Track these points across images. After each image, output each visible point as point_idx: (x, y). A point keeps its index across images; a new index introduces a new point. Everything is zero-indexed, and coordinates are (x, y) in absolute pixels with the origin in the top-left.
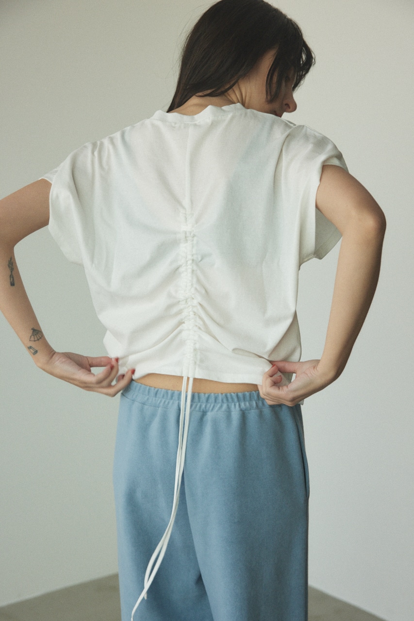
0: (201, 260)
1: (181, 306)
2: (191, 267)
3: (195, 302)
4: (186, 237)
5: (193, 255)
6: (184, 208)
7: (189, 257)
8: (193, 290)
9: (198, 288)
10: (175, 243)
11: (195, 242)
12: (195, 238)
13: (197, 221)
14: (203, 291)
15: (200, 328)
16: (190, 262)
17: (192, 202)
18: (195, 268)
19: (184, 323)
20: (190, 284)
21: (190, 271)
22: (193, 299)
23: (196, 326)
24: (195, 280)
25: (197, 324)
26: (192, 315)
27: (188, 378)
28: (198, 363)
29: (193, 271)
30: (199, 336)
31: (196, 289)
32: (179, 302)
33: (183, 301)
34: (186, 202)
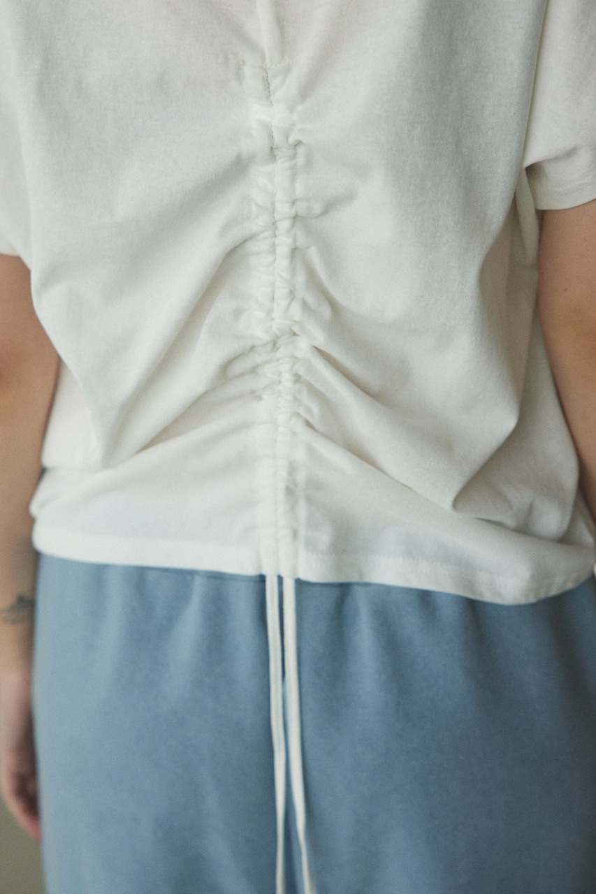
0: (322, 214)
1: (257, 359)
2: (289, 241)
3: (303, 347)
4: (272, 148)
5: (293, 203)
6: (254, 47)
7: (283, 209)
8: (296, 311)
9: (311, 300)
10: (238, 168)
11: (300, 160)
12: (301, 150)
13: (305, 92)
14: (327, 312)
15: (309, 424)
16: (284, 225)
17: (281, 23)
18: (302, 240)
19: (259, 398)
20: (286, 291)
21: (283, 250)
22: (295, 334)
23: (298, 415)
24: (301, 278)
25: (301, 411)
26: (287, 382)
27: (280, 579)
28: (303, 532)
29: (294, 252)
30: (311, 451)
31: (305, 305)
32: (252, 348)
33: (265, 345)
34: (261, 26)
